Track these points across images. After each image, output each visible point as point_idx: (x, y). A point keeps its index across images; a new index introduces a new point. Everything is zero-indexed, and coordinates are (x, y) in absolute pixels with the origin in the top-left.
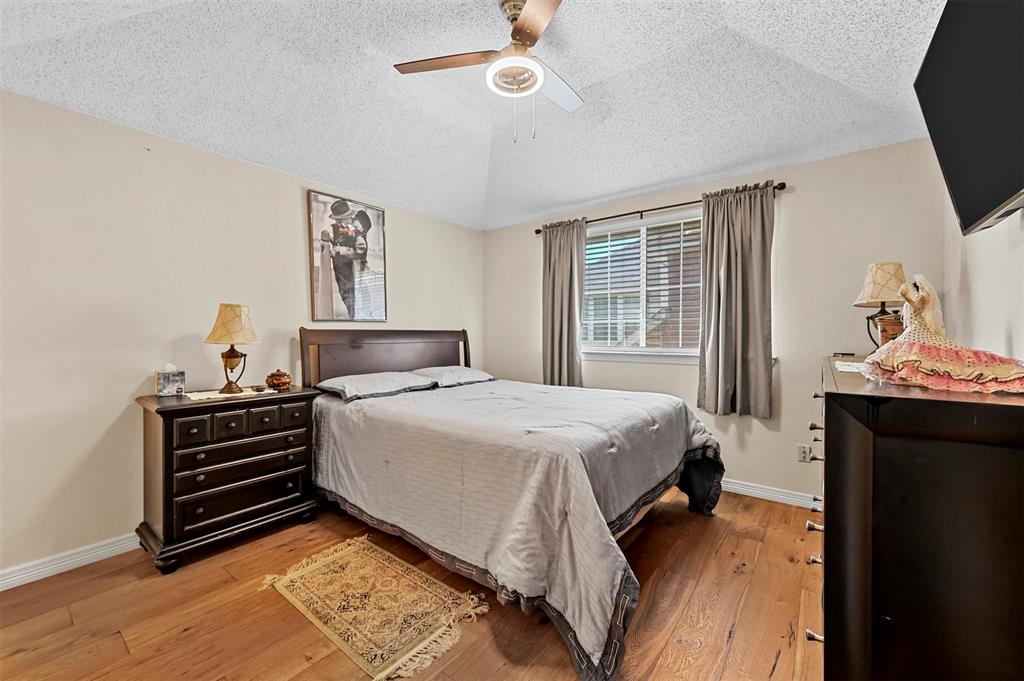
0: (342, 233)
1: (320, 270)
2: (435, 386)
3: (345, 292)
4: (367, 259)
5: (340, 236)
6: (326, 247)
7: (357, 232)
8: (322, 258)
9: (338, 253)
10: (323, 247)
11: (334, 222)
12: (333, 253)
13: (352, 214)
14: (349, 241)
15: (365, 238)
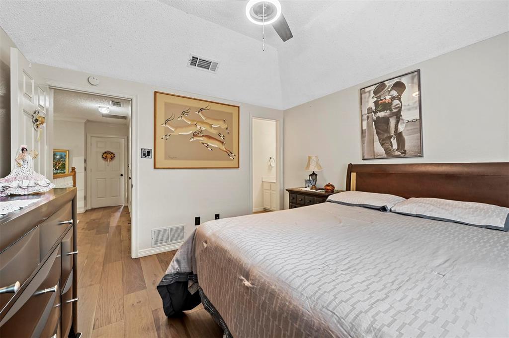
0: (381, 104)
1: (366, 131)
2: (384, 209)
3: (383, 140)
4: (402, 114)
5: (381, 106)
6: (370, 116)
7: (393, 98)
8: (368, 123)
9: (378, 118)
10: (368, 117)
11: (375, 99)
12: (375, 118)
13: (388, 88)
14: (387, 106)
15: (399, 99)
